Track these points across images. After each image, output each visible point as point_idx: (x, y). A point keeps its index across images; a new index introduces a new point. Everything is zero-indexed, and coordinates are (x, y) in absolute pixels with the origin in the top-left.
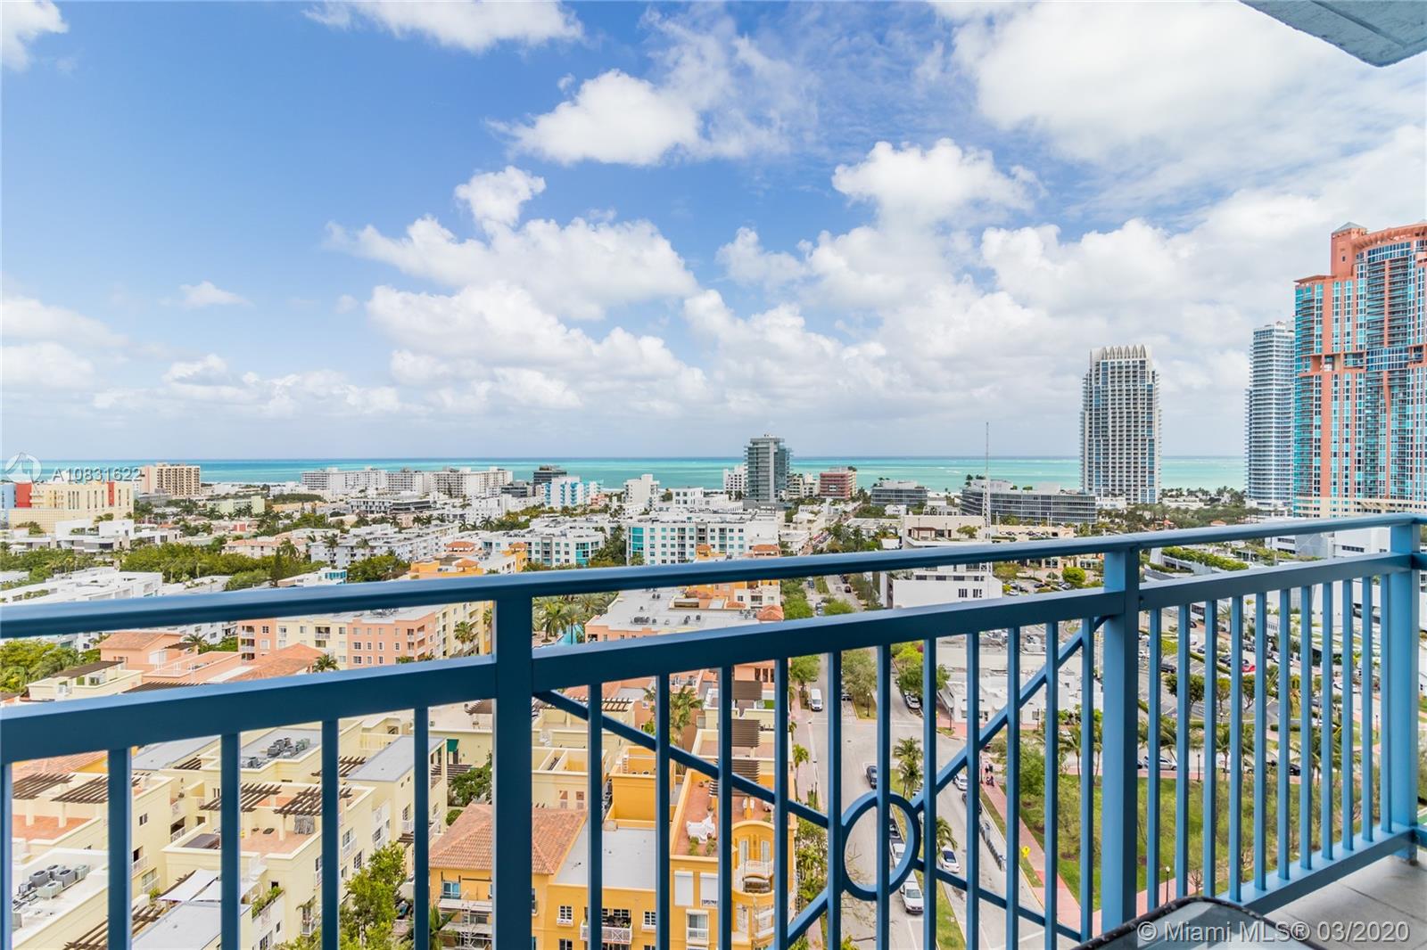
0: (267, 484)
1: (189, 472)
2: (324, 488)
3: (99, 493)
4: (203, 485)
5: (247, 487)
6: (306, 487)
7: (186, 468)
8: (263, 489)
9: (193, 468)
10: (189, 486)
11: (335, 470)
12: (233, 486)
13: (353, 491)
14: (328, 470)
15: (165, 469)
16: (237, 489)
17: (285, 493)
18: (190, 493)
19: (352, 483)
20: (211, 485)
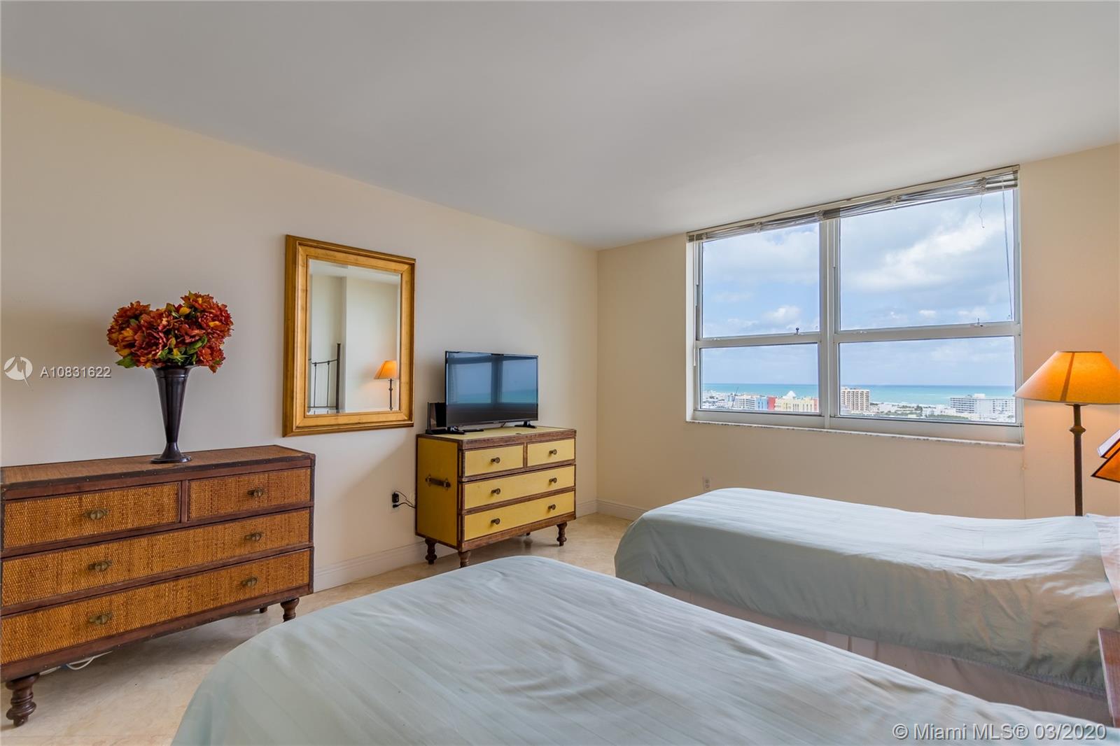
0: (920, 405)
1: (862, 394)
2: (972, 411)
3: (809, 406)
4: (872, 404)
5: (903, 407)
6: (955, 409)
7: (860, 391)
8: (916, 410)
9: (865, 391)
10: (862, 404)
11: (982, 396)
12: (893, 405)
13: (1001, 415)
14: (976, 396)
15: (846, 391)
16: (896, 408)
17: (936, 414)
18: (862, 409)
19: (1001, 409)
20: (877, 404)
